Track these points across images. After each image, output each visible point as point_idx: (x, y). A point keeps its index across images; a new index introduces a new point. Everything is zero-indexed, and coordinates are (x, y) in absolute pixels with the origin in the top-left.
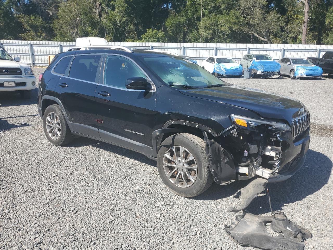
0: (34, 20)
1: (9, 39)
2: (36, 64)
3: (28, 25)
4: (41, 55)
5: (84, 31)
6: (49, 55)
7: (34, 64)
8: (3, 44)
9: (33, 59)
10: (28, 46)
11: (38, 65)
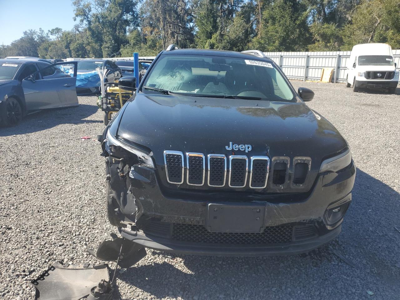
0: (327, 28)
1: (299, 51)
2: (308, 78)
3: (318, 35)
4: (315, 68)
5: (381, 36)
6: (323, 68)
7: (306, 77)
8: (283, 57)
9: (307, 72)
10: (305, 58)
11: (310, 79)
